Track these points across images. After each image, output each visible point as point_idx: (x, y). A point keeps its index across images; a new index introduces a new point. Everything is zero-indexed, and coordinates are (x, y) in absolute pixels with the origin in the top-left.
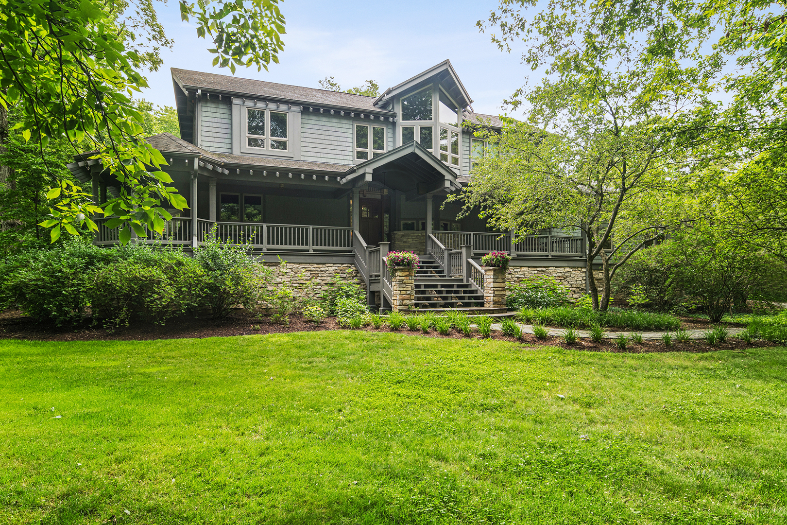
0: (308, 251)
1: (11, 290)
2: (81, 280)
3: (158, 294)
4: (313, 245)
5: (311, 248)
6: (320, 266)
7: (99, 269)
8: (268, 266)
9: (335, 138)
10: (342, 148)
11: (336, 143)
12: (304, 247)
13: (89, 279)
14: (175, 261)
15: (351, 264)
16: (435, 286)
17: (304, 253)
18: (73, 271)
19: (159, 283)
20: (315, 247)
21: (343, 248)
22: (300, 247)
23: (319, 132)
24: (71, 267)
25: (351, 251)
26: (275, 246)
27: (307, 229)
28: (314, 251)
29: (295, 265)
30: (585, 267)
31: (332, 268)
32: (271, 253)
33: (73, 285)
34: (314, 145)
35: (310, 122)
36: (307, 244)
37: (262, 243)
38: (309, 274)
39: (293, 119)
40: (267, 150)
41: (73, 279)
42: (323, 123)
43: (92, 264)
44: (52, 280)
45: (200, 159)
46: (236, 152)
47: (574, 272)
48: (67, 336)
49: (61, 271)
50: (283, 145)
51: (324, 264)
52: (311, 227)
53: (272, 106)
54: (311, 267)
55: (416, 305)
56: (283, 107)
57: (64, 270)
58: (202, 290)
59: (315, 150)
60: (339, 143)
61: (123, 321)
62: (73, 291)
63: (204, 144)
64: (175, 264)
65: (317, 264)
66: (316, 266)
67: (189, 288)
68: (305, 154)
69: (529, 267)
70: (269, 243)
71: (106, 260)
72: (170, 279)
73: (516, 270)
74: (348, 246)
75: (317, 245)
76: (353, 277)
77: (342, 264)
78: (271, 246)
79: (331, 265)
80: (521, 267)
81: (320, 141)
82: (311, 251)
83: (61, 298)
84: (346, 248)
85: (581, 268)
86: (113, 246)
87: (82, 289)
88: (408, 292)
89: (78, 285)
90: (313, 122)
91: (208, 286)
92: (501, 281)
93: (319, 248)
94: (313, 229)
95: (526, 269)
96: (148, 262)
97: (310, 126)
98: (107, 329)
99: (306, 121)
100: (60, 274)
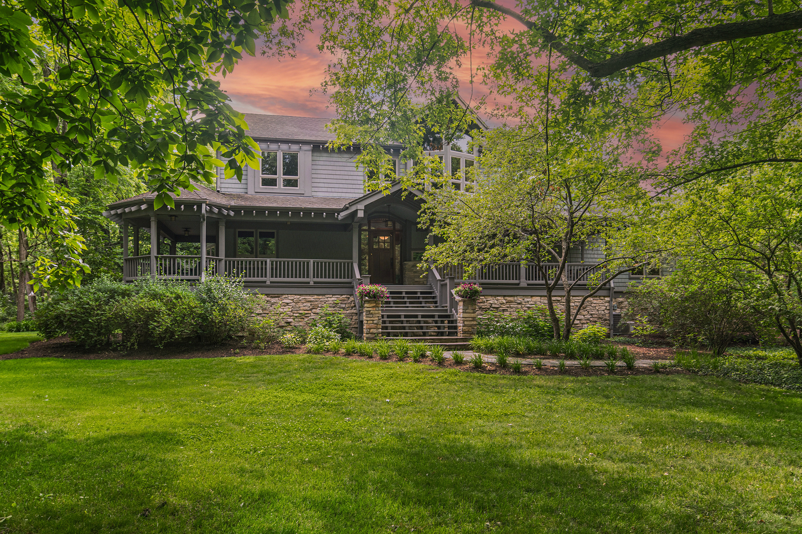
0: (309, 283)
1: (54, 319)
2: (104, 311)
3: (159, 322)
4: (314, 277)
5: (311, 280)
6: (320, 297)
7: (118, 301)
8: (271, 297)
9: (346, 173)
10: (353, 182)
11: (347, 177)
12: (306, 280)
13: (109, 311)
14: (174, 296)
15: (350, 295)
16: (433, 316)
17: (306, 285)
18: (97, 303)
19: (158, 313)
20: (316, 280)
21: (342, 280)
22: (302, 280)
23: (330, 168)
24: (96, 300)
25: (350, 283)
26: (278, 279)
27: (308, 263)
28: (315, 283)
29: (296, 297)
30: (609, 296)
31: (332, 299)
32: (274, 285)
33: (98, 314)
34: (325, 181)
35: (321, 159)
36: (308, 277)
37: (266, 277)
38: (309, 304)
39: (305, 158)
40: (280, 188)
41: (98, 310)
42: (334, 159)
43: (112, 297)
44: (82, 311)
45: (206, 205)
46: (251, 191)
47: (595, 302)
48: (92, 356)
49: (88, 304)
50: (294, 184)
51: (324, 295)
52: (312, 261)
53: (284, 147)
54: (311, 298)
55: (383, 334)
56: (295, 147)
57: (91, 303)
58: (193, 319)
59: (326, 185)
60: (351, 178)
61: (133, 344)
62: (97, 320)
63: (223, 185)
64: (175, 298)
65: (317, 295)
66: (316, 297)
67: (184, 318)
68: (316, 189)
69: (541, 296)
70: (272, 277)
71: (125, 294)
72: (170, 310)
73: (526, 300)
74: (348, 278)
75: (318, 277)
76: (352, 307)
77: (342, 295)
78: (274, 279)
79: (331, 296)
80: (532, 296)
81: (332, 177)
82: (312, 283)
83: (88, 325)
84: (346, 280)
85: (604, 297)
86: (132, 282)
87: (104, 318)
88: (375, 322)
89: (102, 314)
90: (324, 159)
91: (200, 316)
92: (472, 311)
93: (319, 280)
94: (314, 263)
95: (538, 298)
96: (155, 296)
97: (322, 163)
98: (121, 350)
99: (318, 158)
100: (87, 306)
